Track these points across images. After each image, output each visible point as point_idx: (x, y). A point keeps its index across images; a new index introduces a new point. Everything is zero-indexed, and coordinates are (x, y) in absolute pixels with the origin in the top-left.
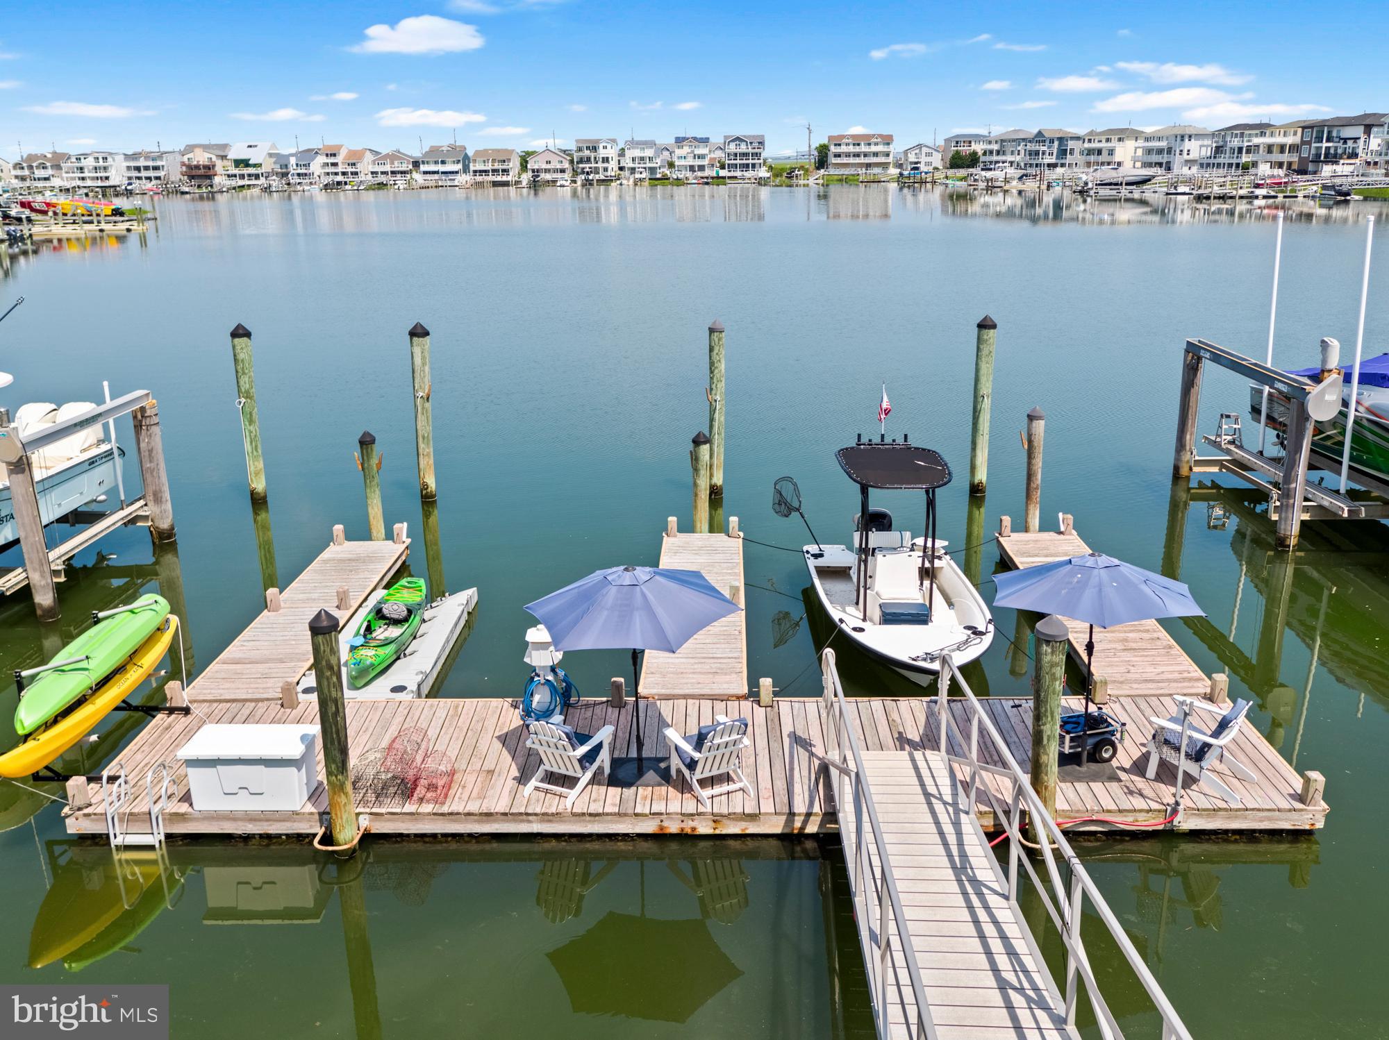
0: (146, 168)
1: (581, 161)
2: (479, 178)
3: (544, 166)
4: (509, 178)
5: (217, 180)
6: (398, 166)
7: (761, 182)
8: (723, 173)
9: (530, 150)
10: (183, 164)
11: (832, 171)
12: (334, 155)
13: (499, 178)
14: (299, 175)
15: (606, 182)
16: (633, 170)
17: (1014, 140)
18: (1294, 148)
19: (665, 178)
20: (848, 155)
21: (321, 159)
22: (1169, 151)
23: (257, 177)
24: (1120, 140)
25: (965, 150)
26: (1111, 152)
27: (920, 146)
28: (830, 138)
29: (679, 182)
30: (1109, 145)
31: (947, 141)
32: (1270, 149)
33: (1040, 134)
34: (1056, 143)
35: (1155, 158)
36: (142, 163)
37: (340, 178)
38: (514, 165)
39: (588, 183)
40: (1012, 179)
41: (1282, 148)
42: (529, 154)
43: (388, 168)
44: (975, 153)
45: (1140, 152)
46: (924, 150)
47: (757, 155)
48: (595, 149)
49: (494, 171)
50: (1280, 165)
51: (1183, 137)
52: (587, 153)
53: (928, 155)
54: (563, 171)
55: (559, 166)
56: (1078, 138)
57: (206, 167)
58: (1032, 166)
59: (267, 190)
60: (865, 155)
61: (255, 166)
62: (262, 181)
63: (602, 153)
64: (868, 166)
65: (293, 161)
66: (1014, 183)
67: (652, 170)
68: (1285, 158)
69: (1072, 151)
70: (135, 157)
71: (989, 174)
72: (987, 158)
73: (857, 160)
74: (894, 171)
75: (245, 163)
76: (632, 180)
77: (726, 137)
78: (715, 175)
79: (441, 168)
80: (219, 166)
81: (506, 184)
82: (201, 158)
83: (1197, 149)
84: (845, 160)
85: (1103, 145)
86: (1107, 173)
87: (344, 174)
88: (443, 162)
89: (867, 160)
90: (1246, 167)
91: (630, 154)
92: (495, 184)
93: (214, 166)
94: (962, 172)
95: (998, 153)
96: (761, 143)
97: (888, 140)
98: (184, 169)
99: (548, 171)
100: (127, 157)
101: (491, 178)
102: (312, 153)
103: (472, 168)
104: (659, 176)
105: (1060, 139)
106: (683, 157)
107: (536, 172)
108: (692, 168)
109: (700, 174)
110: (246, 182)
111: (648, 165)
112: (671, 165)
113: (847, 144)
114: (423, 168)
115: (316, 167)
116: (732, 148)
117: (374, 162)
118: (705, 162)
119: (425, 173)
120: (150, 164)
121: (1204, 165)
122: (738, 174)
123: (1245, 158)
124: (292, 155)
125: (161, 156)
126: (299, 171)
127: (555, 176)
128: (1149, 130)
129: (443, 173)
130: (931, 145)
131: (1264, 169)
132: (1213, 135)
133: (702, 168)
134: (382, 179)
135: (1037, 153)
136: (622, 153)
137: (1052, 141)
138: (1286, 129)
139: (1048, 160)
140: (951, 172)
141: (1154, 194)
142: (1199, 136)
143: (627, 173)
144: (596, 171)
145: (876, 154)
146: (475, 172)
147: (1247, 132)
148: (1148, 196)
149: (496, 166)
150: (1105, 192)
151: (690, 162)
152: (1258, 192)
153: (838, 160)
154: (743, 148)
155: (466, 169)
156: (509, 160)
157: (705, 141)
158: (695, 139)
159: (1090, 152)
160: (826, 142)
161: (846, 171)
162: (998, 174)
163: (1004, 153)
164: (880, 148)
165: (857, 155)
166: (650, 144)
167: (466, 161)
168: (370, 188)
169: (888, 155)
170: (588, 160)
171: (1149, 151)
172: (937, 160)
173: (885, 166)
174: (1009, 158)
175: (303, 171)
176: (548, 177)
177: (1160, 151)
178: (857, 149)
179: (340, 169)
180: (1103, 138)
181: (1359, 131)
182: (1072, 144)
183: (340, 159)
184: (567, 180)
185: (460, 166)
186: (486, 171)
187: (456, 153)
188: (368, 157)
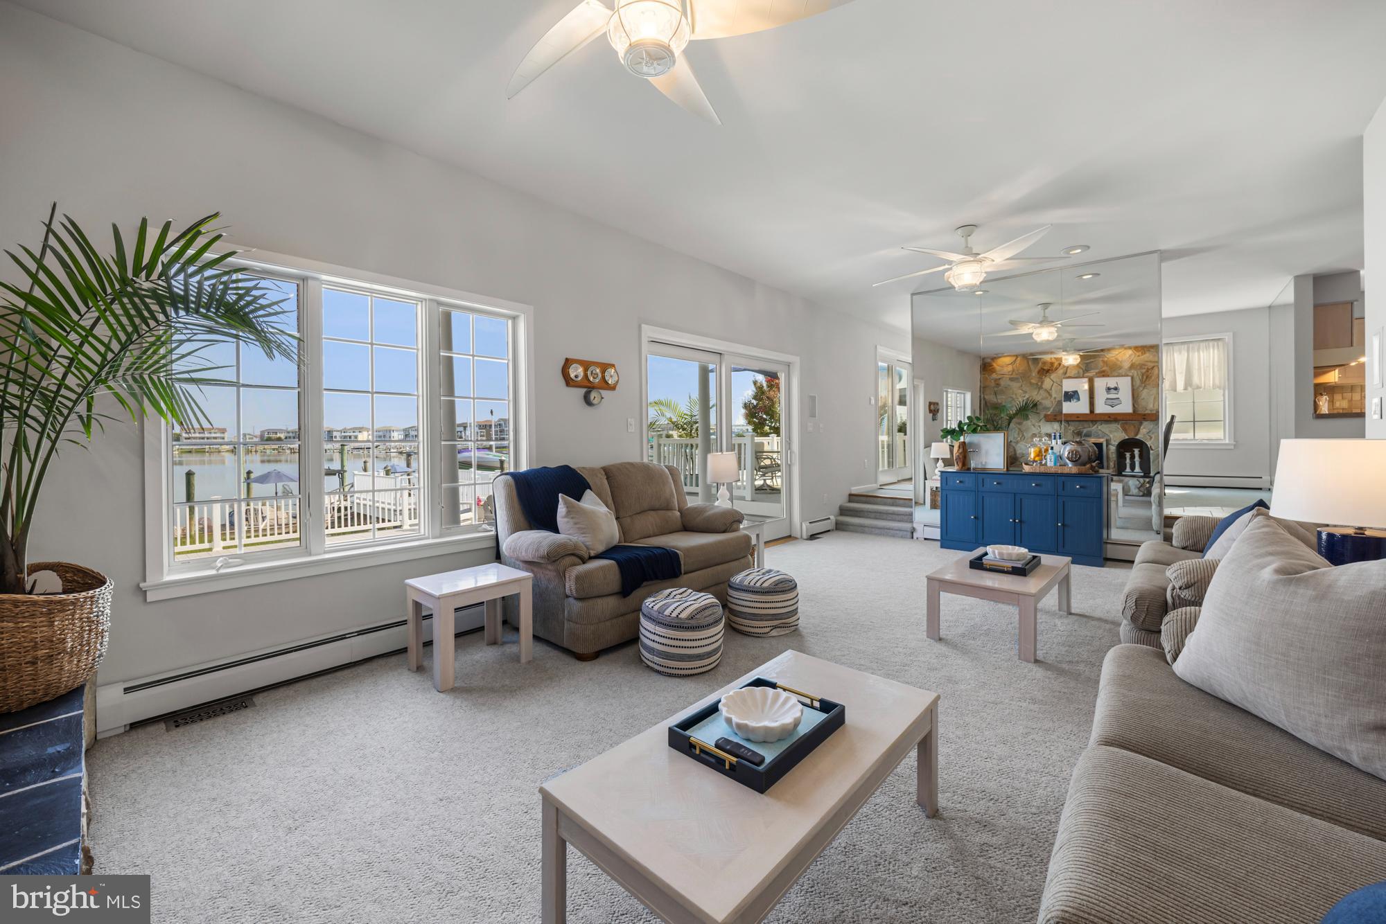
20: (197, 439)
22: (384, 436)
24: (360, 432)
25: (273, 436)
26: (356, 437)
27: (244, 434)
30: (354, 434)
31: (263, 432)
46: (248, 436)
51: (390, 431)
56: (337, 431)
60: (208, 438)
69: (335, 437)
83: (396, 436)
85: (352, 434)
97: (223, 431)
128: (371, 427)
130: (252, 433)
132: (404, 430)
140: (267, 446)
147: (412, 429)
165: (203, 438)
171: (375, 437)
177: (380, 436)
178: (202, 435)
180: (352, 431)
181: (462, 429)
182: (335, 434)
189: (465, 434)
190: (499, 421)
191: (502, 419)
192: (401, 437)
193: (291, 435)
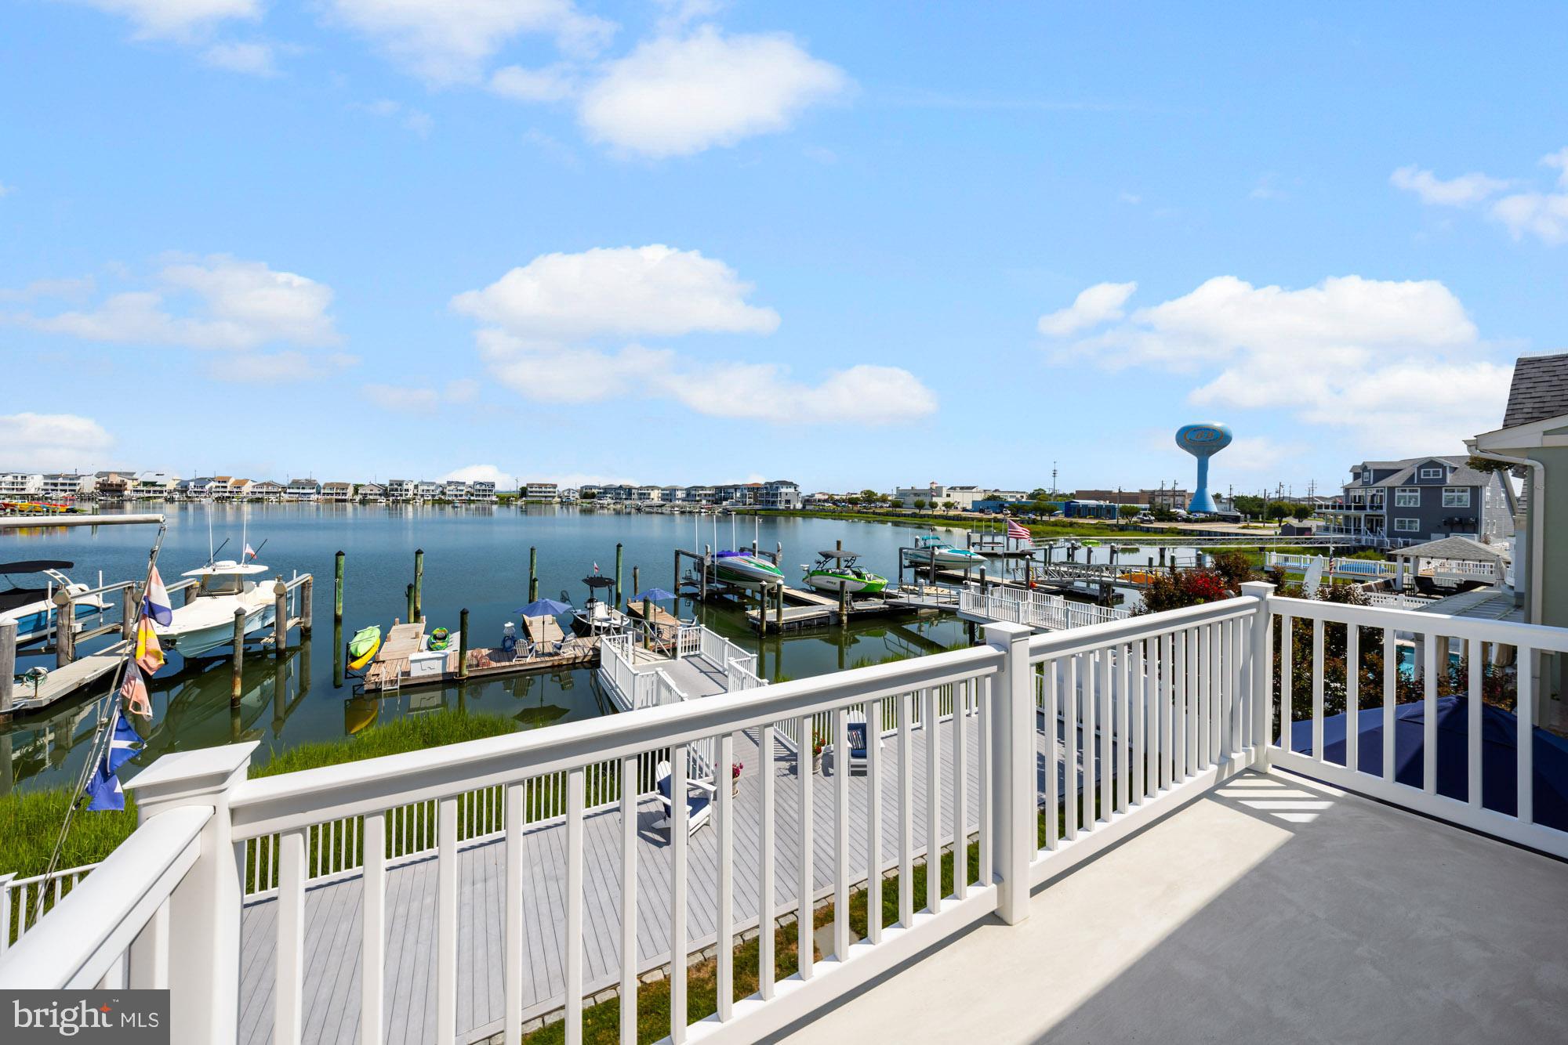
0: (63, 484)
1: (392, 490)
2: (326, 497)
3: (369, 492)
4: (347, 497)
5: (126, 493)
6: (270, 489)
7: (493, 503)
8: (472, 498)
9: (358, 484)
10: (96, 482)
11: (529, 499)
12: (225, 482)
13: (340, 497)
14: (195, 492)
15: (407, 501)
16: (422, 496)
17: (609, 489)
18: (713, 495)
19: (440, 499)
20: (536, 492)
21: (214, 484)
22: (670, 495)
23: (161, 492)
24: (651, 490)
25: (589, 491)
26: (649, 494)
27: (569, 490)
28: (527, 485)
29: (449, 502)
31: (582, 488)
32: (705, 495)
33: (621, 486)
35: (666, 497)
37: (227, 494)
38: (350, 491)
39: (396, 502)
40: (610, 503)
41: (709, 495)
42: (358, 486)
43: (265, 490)
44: (594, 493)
45: (660, 495)
46: (572, 491)
47: (491, 491)
48: (401, 485)
49: (336, 493)
50: (709, 501)
51: (675, 490)
52: (396, 486)
53: (573, 493)
54: (381, 495)
55: (378, 492)
56: (635, 489)
57: (118, 485)
58: (617, 498)
59: (171, 500)
60: (545, 492)
61: (160, 486)
62: (165, 494)
63: (405, 487)
64: (546, 497)
65: (192, 484)
66: (612, 505)
67: (433, 496)
68: (710, 498)
69: (633, 493)
71: (601, 502)
72: (599, 495)
73: (541, 494)
74: (557, 499)
75: (153, 484)
76: (422, 500)
78: (467, 498)
79: (301, 491)
80: (130, 485)
81: (344, 501)
82: (115, 480)
83: (680, 494)
84: (535, 494)
85: (646, 492)
86: (648, 502)
87: (230, 492)
88: (303, 488)
89: (545, 495)
90: (698, 501)
91: (420, 488)
92: (337, 500)
93: (126, 484)
94: (588, 501)
95: (604, 493)
96: (493, 486)
97: (555, 486)
98: (98, 486)
99: (370, 494)
101: (334, 497)
103: (322, 491)
104: (437, 499)
105: (629, 489)
106: (450, 491)
107: (363, 495)
108: (456, 496)
109: (460, 498)
110: (151, 495)
111: (431, 493)
112: (443, 493)
113: (535, 488)
114: (288, 491)
115: (209, 487)
116: (478, 487)
117: (254, 487)
118: (463, 493)
119: (289, 493)
120: (61, 480)
121: (684, 500)
122: (481, 498)
123: (698, 498)
124: (192, 481)
126: (196, 490)
127: (375, 497)
128: (663, 486)
129: (304, 494)
130: (574, 489)
131: (704, 502)
132: (686, 489)
133: (461, 495)
134: (260, 496)
135: (620, 494)
136: (416, 487)
137: (626, 489)
138: (710, 488)
139: (624, 497)
140: (584, 500)
141: (666, 510)
142: (681, 490)
143: (419, 497)
144: (401, 495)
145: (549, 492)
146: (324, 494)
148: (664, 511)
149: (338, 491)
150: (647, 509)
151: (454, 493)
152: (702, 510)
153: (532, 494)
154: (483, 487)
155: (319, 493)
156: (347, 489)
157: (464, 483)
158: (458, 482)
159: (641, 494)
160: (525, 486)
161: (535, 499)
162: (605, 502)
163: (607, 493)
164: (551, 490)
165: (540, 492)
166: (433, 484)
167: (318, 488)
168: (251, 501)
169: (555, 492)
170: (397, 490)
171: (663, 494)
172: (577, 495)
173: (553, 497)
174: (610, 495)
175: (199, 490)
176: (371, 497)
177: (667, 495)
178: (541, 490)
179: (228, 489)
180: (645, 490)
181: (733, 490)
182: (633, 491)
183: (229, 485)
184: (383, 500)
185: (314, 491)
186: (332, 494)
187: (311, 484)
188: (250, 484)
189: (735, 494)
190: (767, 483)
192: (684, 495)
193: (601, 491)
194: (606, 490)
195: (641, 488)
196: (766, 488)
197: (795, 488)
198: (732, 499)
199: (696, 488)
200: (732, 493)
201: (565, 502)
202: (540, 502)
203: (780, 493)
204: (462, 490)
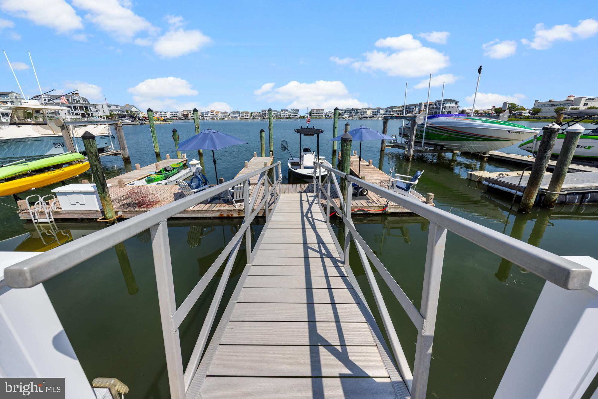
0: (175, 115)
1: (263, 114)
2: (242, 117)
3: (255, 115)
4: (248, 117)
5: (189, 117)
6: (226, 115)
8: (291, 117)
9: (253, 112)
10: (182, 114)
11: (312, 116)
12: (213, 112)
13: (246, 117)
14: (206, 116)
15: (267, 118)
17: (347, 110)
19: (279, 118)
20: (315, 113)
21: (210, 113)
22: (377, 112)
24: (368, 110)
26: (366, 112)
27: (329, 112)
28: (312, 110)
29: (282, 118)
30: (366, 111)
32: (397, 111)
33: (352, 109)
34: (355, 111)
35: (374, 113)
36: (174, 113)
37: (214, 117)
38: (249, 115)
39: (264, 119)
40: (347, 117)
41: (399, 111)
42: (252, 113)
44: (340, 113)
45: (372, 112)
46: (330, 112)
47: (297, 113)
48: (265, 112)
51: (380, 109)
52: (264, 112)
53: (331, 113)
54: (259, 116)
55: (258, 115)
56: (360, 109)
57: (186, 114)
58: (351, 115)
60: (319, 113)
63: (267, 112)
64: (319, 115)
65: (204, 113)
66: (347, 118)
67: (277, 116)
70: (172, 112)
71: (342, 116)
72: (342, 114)
73: (317, 114)
74: (324, 116)
76: (273, 118)
77: (291, 110)
78: (289, 117)
79: (235, 115)
80: (189, 114)
81: (248, 119)
82: (186, 113)
84: (315, 114)
85: (365, 111)
86: (365, 116)
87: (215, 116)
88: (235, 114)
89: (319, 114)
92: (246, 119)
96: (298, 111)
97: (323, 110)
99: (256, 116)
100: (171, 112)
101: (245, 117)
102: (208, 112)
103: (241, 115)
104: (278, 117)
105: (356, 110)
106: (283, 114)
107: (253, 116)
108: (285, 116)
109: (286, 117)
111: (276, 115)
112: (280, 115)
113: (315, 111)
114: (231, 115)
115: (209, 115)
116: (293, 112)
117: (221, 114)
118: (287, 114)
119: (231, 116)
120: (175, 114)
122: (294, 117)
123: (392, 113)
125: (177, 112)
127: (257, 117)
128: (373, 108)
129: (235, 116)
131: (395, 115)
132: (386, 109)
133: (286, 116)
134: (223, 117)
135: (352, 113)
137: (355, 110)
138: (400, 107)
139: (354, 114)
141: (375, 119)
142: (383, 109)
144: (266, 116)
145: (321, 113)
146: (241, 116)
147: (392, 108)
148: (373, 119)
149: (246, 115)
150: (365, 119)
151: (284, 114)
153: (313, 114)
154: (295, 112)
155: (240, 116)
157: (287, 110)
158: (285, 110)
159: (362, 112)
160: (311, 111)
161: (315, 116)
162: (345, 116)
163: (346, 113)
164: (321, 112)
165: (317, 113)
166: (276, 111)
167: (240, 114)
168: (220, 119)
169: (323, 113)
170: (264, 114)
171: (373, 112)
173: (322, 115)
176: (256, 117)
177: (376, 112)
178: (317, 112)
179: (214, 115)
180: (365, 110)
181: (414, 107)
182: (358, 111)
183: (214, 113)
184: (259, 118)
185: (238, 115)
186: (244, 116)
187: (237, 112)
188: (220, 113)
189: (415, 109)
191: (437, 101)
192: (384, 112)
193: (344, 112)
194: (346, 111)
195: (362, 109)
196: (436, 104)
197: (456, 103)
198: (413, 112)
199: (391, 107)
200: (413, 109)
201: (327, 117)
202: (316, 118)
203: (445, 107)
204: (286, 113)
